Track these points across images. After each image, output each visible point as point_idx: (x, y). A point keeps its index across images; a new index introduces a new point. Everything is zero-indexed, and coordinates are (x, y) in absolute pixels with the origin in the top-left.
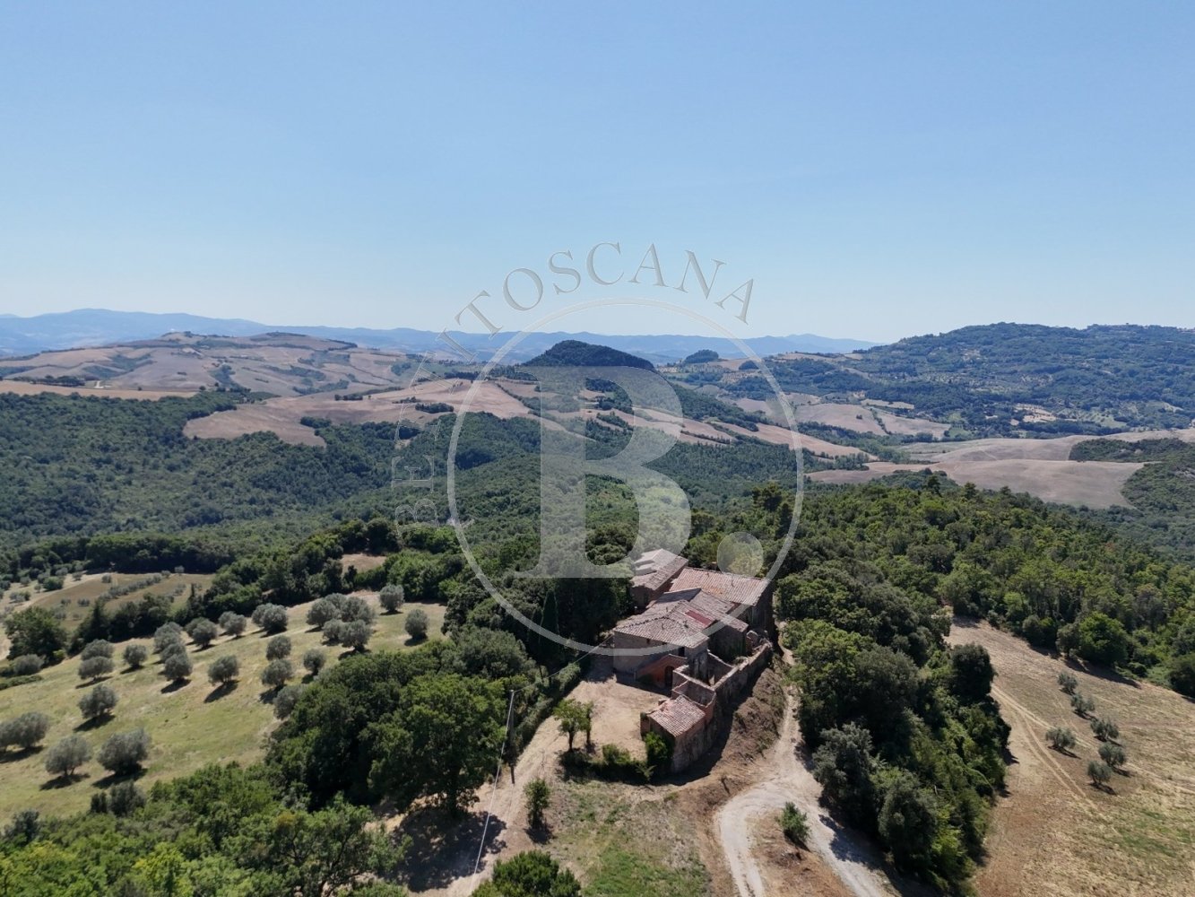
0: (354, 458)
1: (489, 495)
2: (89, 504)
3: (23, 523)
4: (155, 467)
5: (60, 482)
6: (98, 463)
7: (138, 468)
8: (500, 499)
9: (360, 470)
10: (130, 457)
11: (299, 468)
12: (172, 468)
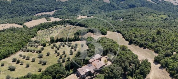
0: (113, 5)
1: (128, 15)
2: (79, 10)
3: (71, 12)
4: (87, 4)
5: (76, 6)
6: (81, 3)
7: (85, 4)
8: (130, 16)
9: (114, 7)
10: (85, 3)
11: (105, 6)
12: (89, 5)
